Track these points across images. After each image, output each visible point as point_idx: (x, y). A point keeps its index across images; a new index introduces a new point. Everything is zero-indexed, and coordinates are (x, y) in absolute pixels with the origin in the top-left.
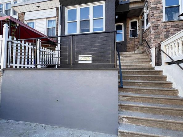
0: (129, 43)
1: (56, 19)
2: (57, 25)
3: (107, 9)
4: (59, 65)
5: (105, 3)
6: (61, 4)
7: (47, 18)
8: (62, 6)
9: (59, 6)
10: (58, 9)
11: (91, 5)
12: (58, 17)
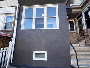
0: (70, 35)
1: (14, 15)
2: (15, 20)
3: (59, 10)
4: (11, 62)
5: (57, 5)
6: (19, 4)
7: (6, 14)
8: (20, 5)
9: (18, 5)
10: (16, 7)
11: (46, 6)
12: (16, 13)
